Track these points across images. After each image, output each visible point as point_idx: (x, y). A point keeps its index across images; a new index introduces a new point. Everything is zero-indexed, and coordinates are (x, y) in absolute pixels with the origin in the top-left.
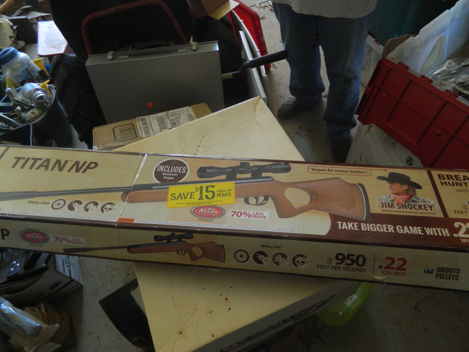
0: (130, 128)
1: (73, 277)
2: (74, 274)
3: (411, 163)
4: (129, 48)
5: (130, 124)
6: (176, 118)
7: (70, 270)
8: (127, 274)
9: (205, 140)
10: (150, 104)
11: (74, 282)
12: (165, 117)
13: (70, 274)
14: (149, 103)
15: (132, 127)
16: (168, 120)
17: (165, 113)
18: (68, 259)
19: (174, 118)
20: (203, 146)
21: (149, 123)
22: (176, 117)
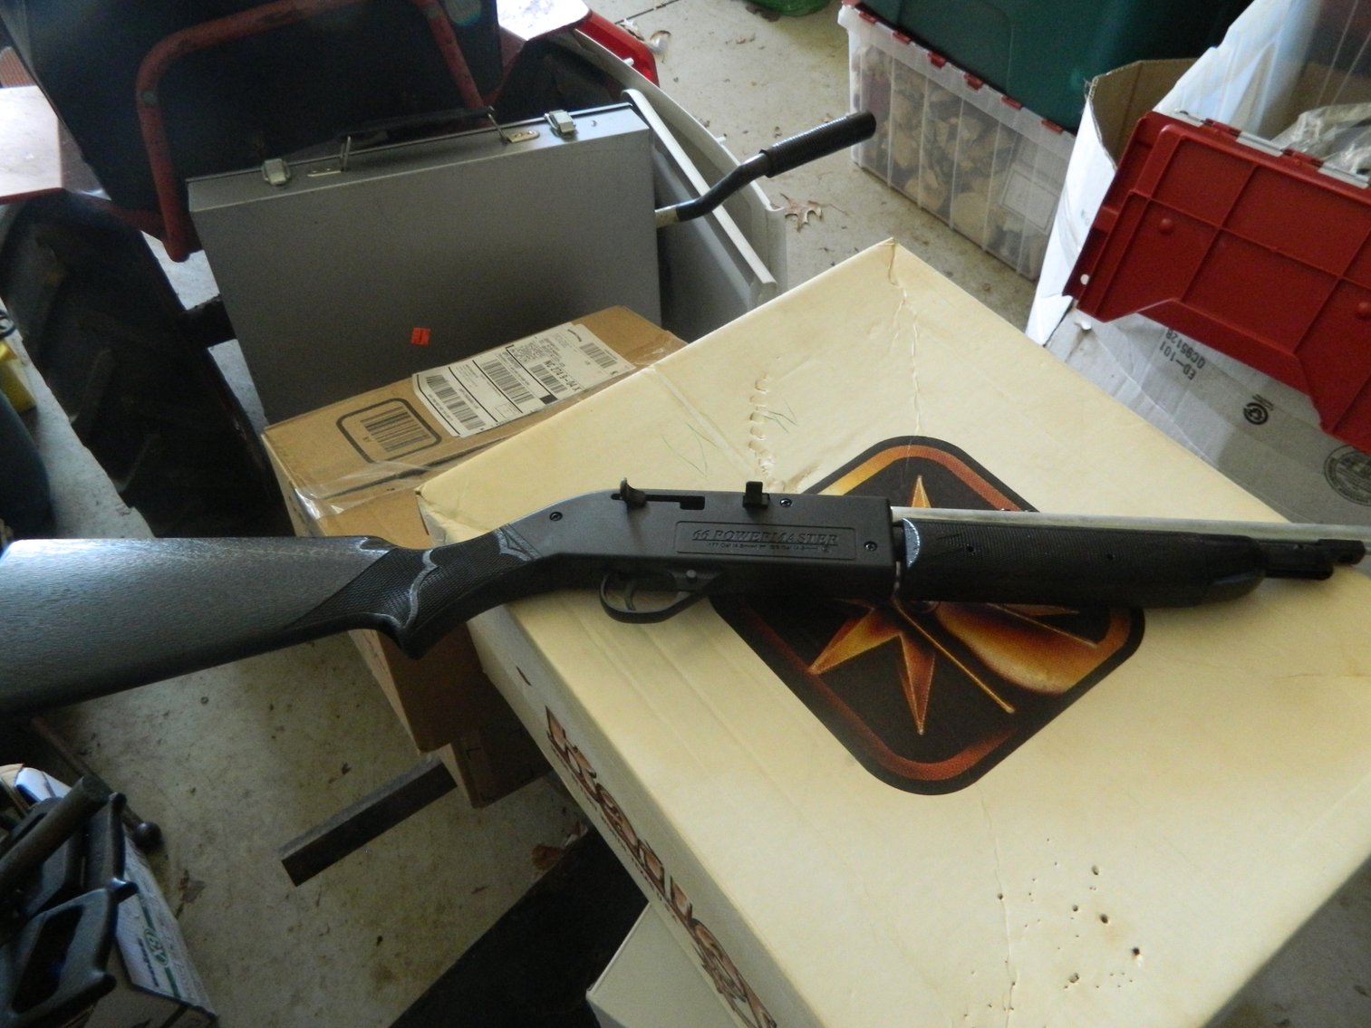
0: (397, 412)
1: (184, 996)
2: (184, 982)
3: (1263, 415)
4: (347, 139)
5: (392, 400)
6: (548, 363)
7: (168, 971)
8: (376, 941)
9: (764, 393)
10: (422, 331)
11: (189, 1013)
12: (508, 365)
13: (173, 986)
14: (416, 329)
15: (406, 409)
16: (521, 370)
17: (501, 350)
18: (152, 935)
19: (541, 361)
20: (766, 414)
21: (461, 390)
22: (547, 359)
